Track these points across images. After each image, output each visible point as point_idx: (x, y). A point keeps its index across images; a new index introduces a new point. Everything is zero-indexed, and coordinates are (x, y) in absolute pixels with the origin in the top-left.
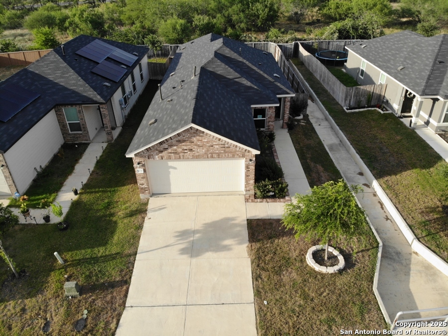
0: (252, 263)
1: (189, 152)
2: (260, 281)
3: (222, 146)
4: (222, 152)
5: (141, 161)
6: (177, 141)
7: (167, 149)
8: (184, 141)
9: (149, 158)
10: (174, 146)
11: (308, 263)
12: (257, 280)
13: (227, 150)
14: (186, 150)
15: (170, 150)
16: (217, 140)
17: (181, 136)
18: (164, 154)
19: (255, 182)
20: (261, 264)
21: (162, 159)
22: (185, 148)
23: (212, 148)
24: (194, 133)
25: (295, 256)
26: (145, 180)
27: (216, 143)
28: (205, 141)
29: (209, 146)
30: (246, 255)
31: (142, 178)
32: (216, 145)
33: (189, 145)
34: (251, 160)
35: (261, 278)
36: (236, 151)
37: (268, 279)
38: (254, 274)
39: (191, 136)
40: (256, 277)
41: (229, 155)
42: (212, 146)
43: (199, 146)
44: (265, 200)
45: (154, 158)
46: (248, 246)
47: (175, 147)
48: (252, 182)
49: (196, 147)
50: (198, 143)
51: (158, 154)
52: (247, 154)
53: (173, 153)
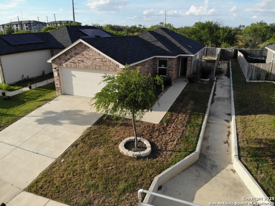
0: (81, 137)
1: (82, 63)
3: (101, 60)
4: (102, 65)
5: (56, 67)
6: (74, 53)
7: (69, 59)
8: (78, 54)
9: (60, 66)
10: (73, 57)
11: (119, 146)
12: (73, 147)
13: (105, 64)
17: (77, 50)
18: (68, 63)
20: (86, 139)
21: (67, 67)
22: (79, 59)
24: (84, 48)
25: (114, 140)
27: (98, 57)
28: (91, 54)
30: (82, 132)
31: (57, 80)
33: (81, 57)
35: (76, 146)
36: (110, 65)
37: (80, 148)
38: (75, 143)
39: (83, 51)
41: (106, 68)
42: (95, 59)
45: (63, 66)
46: (88, 127)
49: (85, 59)
50: (87, 57)
51: (65, 63)
52: (118, 68)
53: (73, 63)
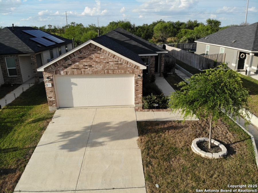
0: (142, 152)
1: (89, 68)
2: (150, 167)
3: (116, 63)
4: (116, 68)
5: (49, 76)
6: (79, 58)
7: (71, 65)
8: (85, 58)
9: (56, 74)
10: (77, 62)
11: (194, 151)
12: (147, 166)
13: (120, 66)
14: (87, 66)
15: (73, 66)
16: (112, 57)
17: (83, 53)
18: (68, 69)
19: (143, 96)
20: (151, 153)
21: (67, 74)
22: (86, 64)
23: (107, 64)
24: (93, 50)
25: (181, 147)
26: (52, 93)
27: (111, 60)
28: (102, 57)
29: (105, 63)
30: (137, 146)
31: (50, 92)
32: (111, 61)
33: (89, 62)
34: (139, 76)
35: (152, 165)
36: (127, 68)
37: (158, 165)
38: (145, 161)
39: (91, 54)
40: (146, 164)
41: (121, 72)
42: (108, 63)
43: (97, 62)
44: (151, 110)
45: (60, 74)
46: (138, 140)
47: (77, 63)
48: (140, 95)
49: (94, 63)
50: (97, 60)
51: (64, 70)
52: (136, 70)
53: (76, 69)
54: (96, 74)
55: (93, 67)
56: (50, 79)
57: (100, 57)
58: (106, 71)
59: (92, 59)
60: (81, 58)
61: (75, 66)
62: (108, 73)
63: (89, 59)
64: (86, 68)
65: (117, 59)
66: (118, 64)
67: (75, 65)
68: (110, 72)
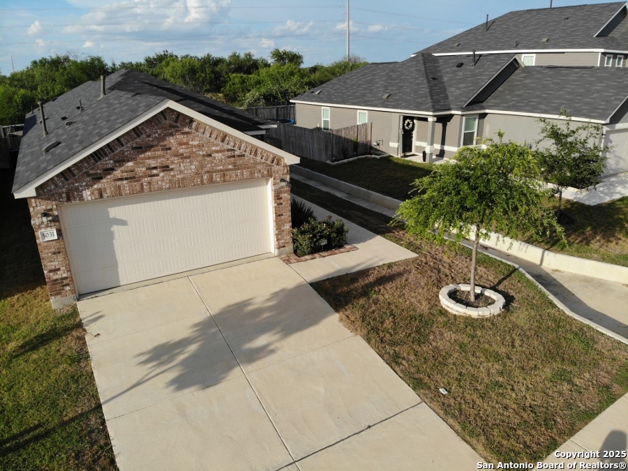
0: (369, 341)
1: (162, 174)
2: (404, 362)
3: (229, 154)
4: (230, 167)
5: (49, 208)
6: (133, 148)
7: (112, 169)
8: (149, 147)
9: (69, 200)
10: (129, 161)
11: (454, 313)
12: (398, 364)
13: (239, 162)
14: (155, 168)
15: (118, 173)
16: (218, 141)
17: (144, 136)
18: (106, 183)
19: (293, 226)
21: (101, 196)
22: (153, 163)
23: (208, 159)
24: (171, 126)
26: (60, 257)
27: (218, 148)
28: (196, 143)
29: (204, 156)
30: (348, 333)
31: (54, 253)
32: (217, 152)
33: (159, 157)
34: (282, 180)
35: (404, 359)
36: (256, 164)
38: (386, 356)
39: (166, 135)
40: (394, 361)
41: (243, 174)
42: (210, 155)
43: (182, 157)
45: (81, 198)
47: (130, 164)
49: (176, 160)
50: (181, 151)
51: (92, 186)
52: (275, 168)
53: (126, 179)
54: (181, 187)
55: (172, 170)
56: (50, 218)
57: (191, 143)
58: (205, 177)
59: (170, 149)
60: (141, 148)
61: (122, 172)
62: (211, 180)
63: (162, 150)
64: (154, 176)
65: (232, 144)
66: (234, 156)
67: (123, 168)
68: (217, 177)
